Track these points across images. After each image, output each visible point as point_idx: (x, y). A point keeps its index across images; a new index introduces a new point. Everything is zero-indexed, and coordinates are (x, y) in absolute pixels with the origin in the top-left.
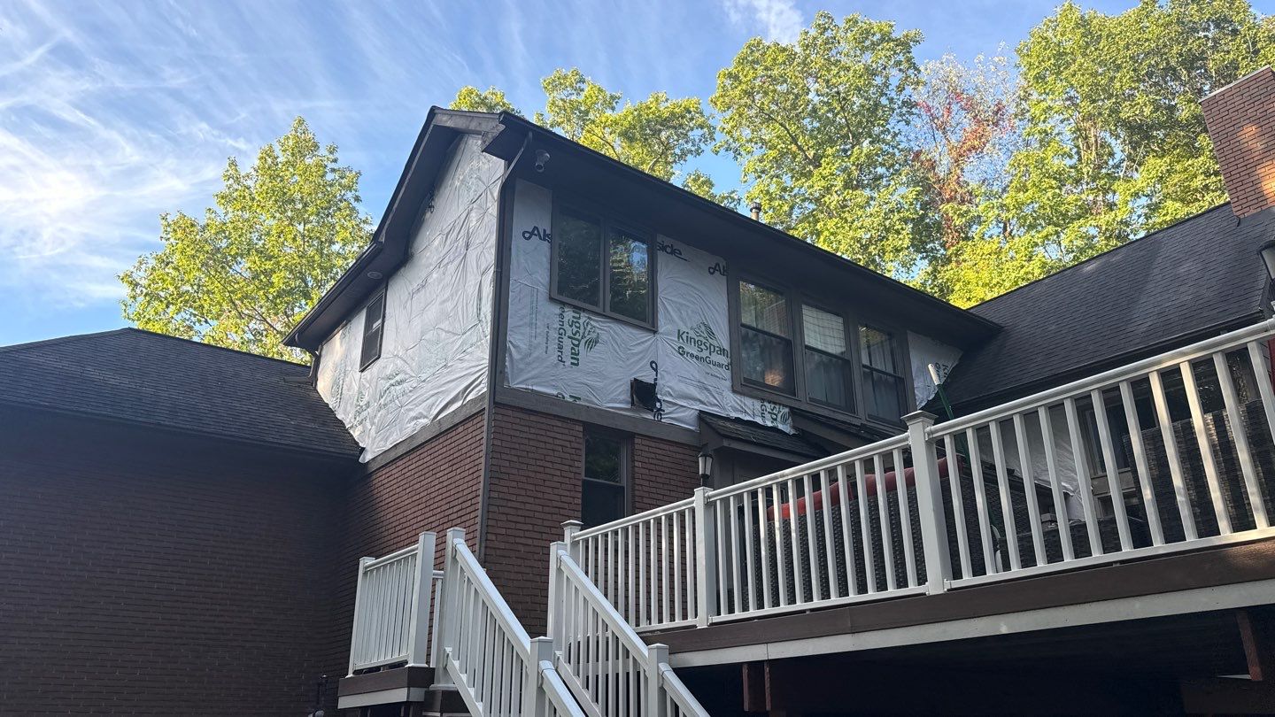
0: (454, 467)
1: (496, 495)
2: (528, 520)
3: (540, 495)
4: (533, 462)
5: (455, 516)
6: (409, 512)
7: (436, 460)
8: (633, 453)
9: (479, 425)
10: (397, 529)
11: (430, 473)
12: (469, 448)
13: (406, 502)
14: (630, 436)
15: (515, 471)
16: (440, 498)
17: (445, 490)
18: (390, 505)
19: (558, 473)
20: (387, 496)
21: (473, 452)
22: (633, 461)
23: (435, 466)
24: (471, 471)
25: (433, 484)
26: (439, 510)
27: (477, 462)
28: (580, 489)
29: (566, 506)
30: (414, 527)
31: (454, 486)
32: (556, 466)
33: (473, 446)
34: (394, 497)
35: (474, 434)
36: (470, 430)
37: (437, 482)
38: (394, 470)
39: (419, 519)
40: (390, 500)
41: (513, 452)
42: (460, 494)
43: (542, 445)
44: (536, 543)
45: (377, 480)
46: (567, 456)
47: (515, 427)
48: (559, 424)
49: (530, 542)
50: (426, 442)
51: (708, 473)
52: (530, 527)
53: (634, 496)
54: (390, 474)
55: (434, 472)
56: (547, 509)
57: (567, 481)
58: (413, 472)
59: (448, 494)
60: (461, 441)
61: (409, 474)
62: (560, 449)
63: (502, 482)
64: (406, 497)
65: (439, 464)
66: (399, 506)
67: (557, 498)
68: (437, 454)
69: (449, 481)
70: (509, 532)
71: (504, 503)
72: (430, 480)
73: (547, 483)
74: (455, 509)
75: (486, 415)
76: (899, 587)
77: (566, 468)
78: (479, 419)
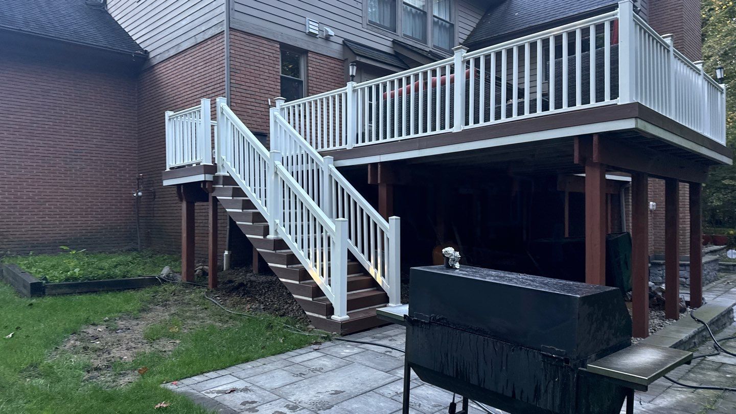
0: (208, 64)
1: (234, 81)
2: (252, 96)
3: (258, 83)
4: (253, 64)
5: (210, 92)
6: (181, 89)
7: (195, 60)
8: (307, 63)
9: (221, 41)
10: (175, 98)
11: (193, 67)
12: (215, 54)
13: (179, 83)
14: (305, 52)
15: (243, 69)
16: (200, 81)
17: (203, 77)
18: (169, 84)
19: (267, 71)
20: (166, 79)
21: (218, 57)
22: (308, 66)
23: (195, 63)
24: (218, 67)
25: (195, 74)
26: (200, 88)
27: (221, 62)
28: (279, 81)
29: (272, 90)
30: (186, 97)
31: (208, 75)
32: (266, 67)
33: (218, 53)
35: (218, 46)
36: (215, 43)
37: (197, 72)
38: (169, 65)
39: (188, 93)
40: (168, 81)
41: (242, 57)
42: (213, 80)
43: (257, 54)
44: (257, 108)
45: (158, 70)
46: (271, 61)
47: (241, 43)
48: (266, 42)
49: (254, 108)
50: (188, 49)
51: (354, 74)
52: (253, 100)
53: (308, 86)
54: (166, 67)
55: (195, 66)
56: (262, 91)
57: (272, 75)
58: (181, 66)
59: (205, 80)
60: (210, 49)
61: (178, 67)
62: (267, 57)
63: (237, 75)
64: (179, 80)
65: (198, 62)
66: (174, 85)
67: (267, 85)
68: (196, 56)
69: (205, 73)
70: (242, 102)
71: (238, 86)
72: (192, 71)
73: (261, 77)
75: (225, 35)
76: (441, 129)
77: (271, 68)
78: (221, 37)
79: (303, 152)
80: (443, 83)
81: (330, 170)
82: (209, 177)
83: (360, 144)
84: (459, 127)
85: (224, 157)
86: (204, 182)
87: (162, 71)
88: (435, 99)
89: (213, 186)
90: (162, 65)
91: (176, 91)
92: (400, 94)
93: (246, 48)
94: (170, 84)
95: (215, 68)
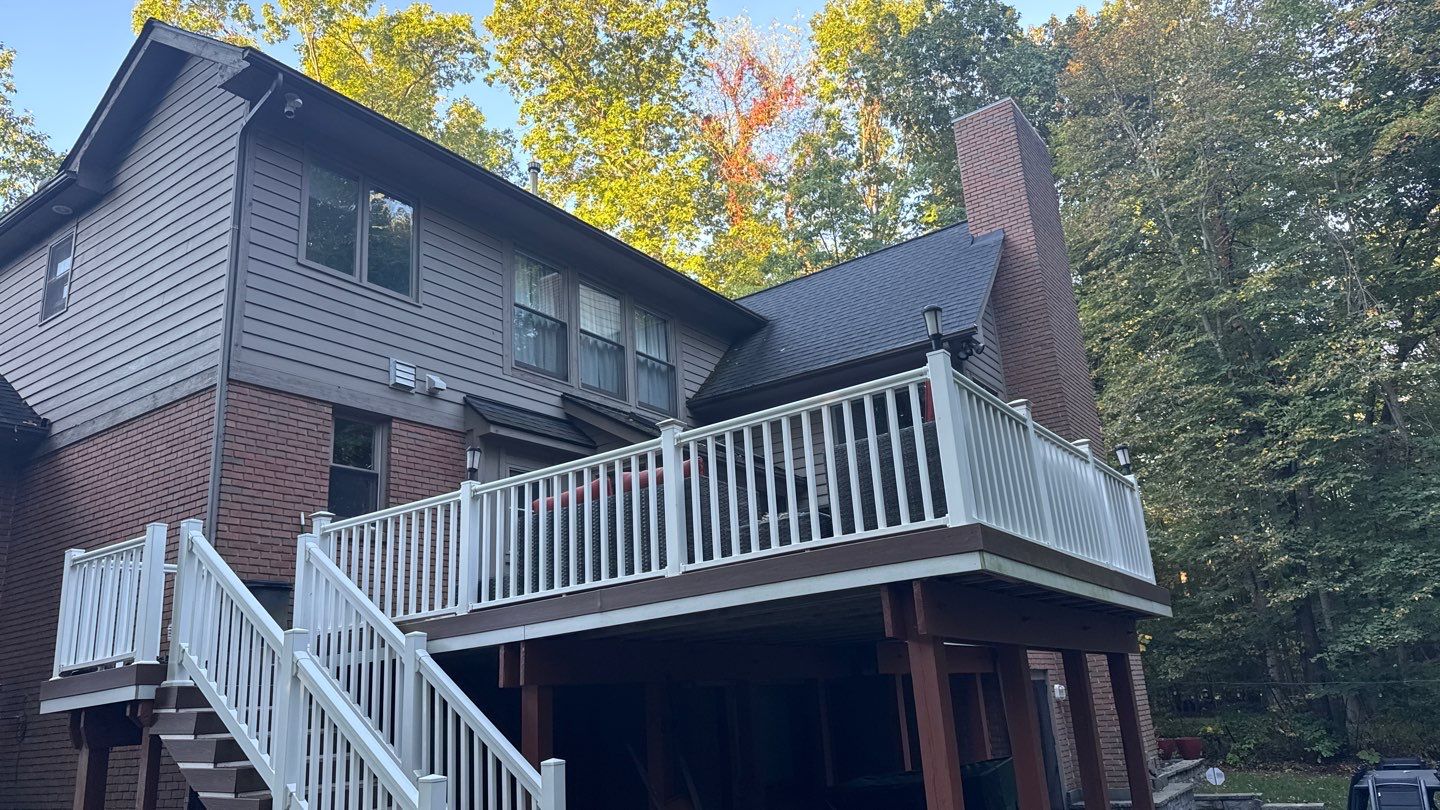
0: (175, 449)
1: (229, 482)
2: (266, 510)
3: (281, 483)
4: (273, 446)
5: (176, 503)
6: (113, 497)
7: (149, 439)
8: (389, 440)
9: (207, 403)
10: (97, 516)
11: (142, 454)
12: (194, 429)
13: (109, 486)
14: (386, 420)
15: (252, 456)
16: (156, 482)
17: (162, 474)
18: (85, 489)
19: (302, 459)
20: (81, 477)
21: (197, 434)
22: (390, 447)
23: (148, 446)
24: (197, 455)
25: (145, 467)
26: (154, 496)
27: (203, 445)
28: (327, 476)
29: (311, 494)
30: (121, 514)
31: (174, 470)
32: (300, 451)
33: (199, 426)
34: (91, 480)
35: (201, 413)
36: (196, 408)
37: (151, 464)
38: (92, 449)
39: (127, 506)
40: (86, 482)
41: (250, 435)
42: (183, 480)
43: (284, 428)
44: (275, 533)
45: (67, 460)
46: (314, 440)
47: (252, 407)
48: (304, 405)
49: (268, 533)
50: (135, 418)
51: (476, 466)
52: (269, 517)
53: (389, 484)
54: (86, 452)
55: (147, 453)
56: (288, 498)
57: (312, 467)
58: (118, 451)
59: (167, 478)
60: (183, 420)
62: (305, 432)
63: (236, 468)
64: (109, 480)
65: (154, 444)
66: (99, 490)
67: (301, 486)
68: (151, 432)
69: (168, 465)
70: (244, 522)
71: (238, 490)
72: (141, 462)
73: (289, 470)
74: (176, 496)
75: (218, 392)
76: (644, 570)
77: (311, 453)
78: (208, 396)
79: (363, 624)
80: (644, 484)
81: (419, 662)
82: (147, 692)
83: (485, 603)
84: (675, 567)
85: (185, 645)
86: (134, 703)
87: (75, 462)
88: (631, 512)
89: (155, 711)
90: (77, 449)
91: (101, 501)
92: (565, 503)
93: (261, 416)
94: (89, 487)
95: (191, 456)
